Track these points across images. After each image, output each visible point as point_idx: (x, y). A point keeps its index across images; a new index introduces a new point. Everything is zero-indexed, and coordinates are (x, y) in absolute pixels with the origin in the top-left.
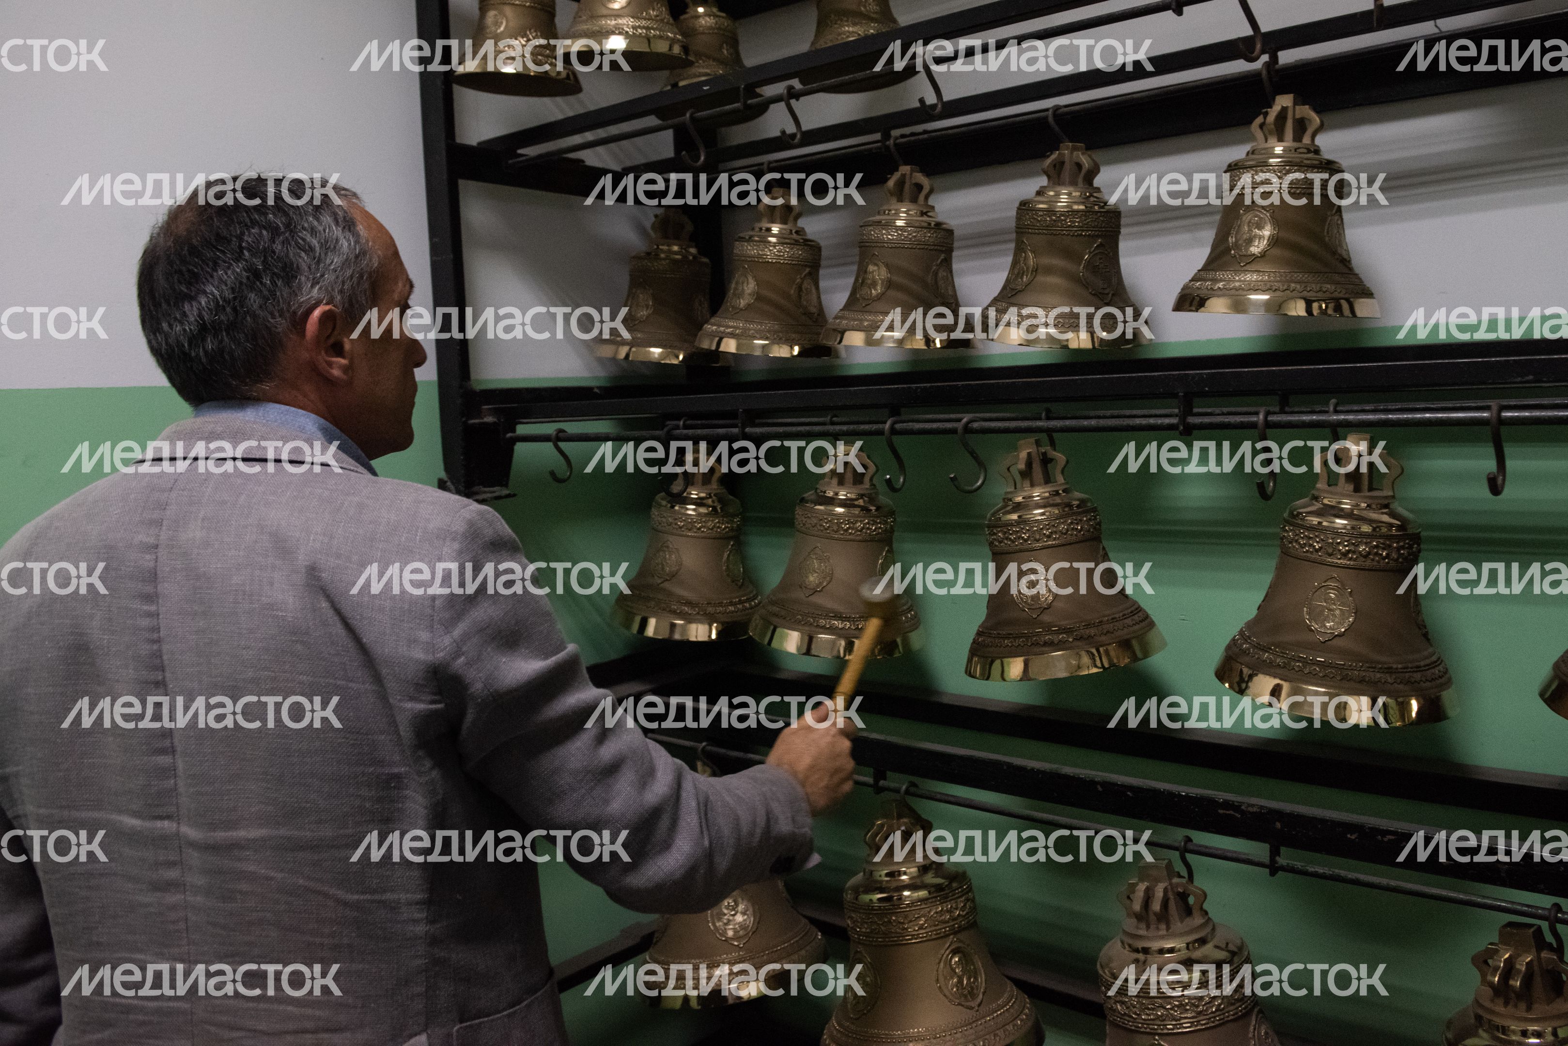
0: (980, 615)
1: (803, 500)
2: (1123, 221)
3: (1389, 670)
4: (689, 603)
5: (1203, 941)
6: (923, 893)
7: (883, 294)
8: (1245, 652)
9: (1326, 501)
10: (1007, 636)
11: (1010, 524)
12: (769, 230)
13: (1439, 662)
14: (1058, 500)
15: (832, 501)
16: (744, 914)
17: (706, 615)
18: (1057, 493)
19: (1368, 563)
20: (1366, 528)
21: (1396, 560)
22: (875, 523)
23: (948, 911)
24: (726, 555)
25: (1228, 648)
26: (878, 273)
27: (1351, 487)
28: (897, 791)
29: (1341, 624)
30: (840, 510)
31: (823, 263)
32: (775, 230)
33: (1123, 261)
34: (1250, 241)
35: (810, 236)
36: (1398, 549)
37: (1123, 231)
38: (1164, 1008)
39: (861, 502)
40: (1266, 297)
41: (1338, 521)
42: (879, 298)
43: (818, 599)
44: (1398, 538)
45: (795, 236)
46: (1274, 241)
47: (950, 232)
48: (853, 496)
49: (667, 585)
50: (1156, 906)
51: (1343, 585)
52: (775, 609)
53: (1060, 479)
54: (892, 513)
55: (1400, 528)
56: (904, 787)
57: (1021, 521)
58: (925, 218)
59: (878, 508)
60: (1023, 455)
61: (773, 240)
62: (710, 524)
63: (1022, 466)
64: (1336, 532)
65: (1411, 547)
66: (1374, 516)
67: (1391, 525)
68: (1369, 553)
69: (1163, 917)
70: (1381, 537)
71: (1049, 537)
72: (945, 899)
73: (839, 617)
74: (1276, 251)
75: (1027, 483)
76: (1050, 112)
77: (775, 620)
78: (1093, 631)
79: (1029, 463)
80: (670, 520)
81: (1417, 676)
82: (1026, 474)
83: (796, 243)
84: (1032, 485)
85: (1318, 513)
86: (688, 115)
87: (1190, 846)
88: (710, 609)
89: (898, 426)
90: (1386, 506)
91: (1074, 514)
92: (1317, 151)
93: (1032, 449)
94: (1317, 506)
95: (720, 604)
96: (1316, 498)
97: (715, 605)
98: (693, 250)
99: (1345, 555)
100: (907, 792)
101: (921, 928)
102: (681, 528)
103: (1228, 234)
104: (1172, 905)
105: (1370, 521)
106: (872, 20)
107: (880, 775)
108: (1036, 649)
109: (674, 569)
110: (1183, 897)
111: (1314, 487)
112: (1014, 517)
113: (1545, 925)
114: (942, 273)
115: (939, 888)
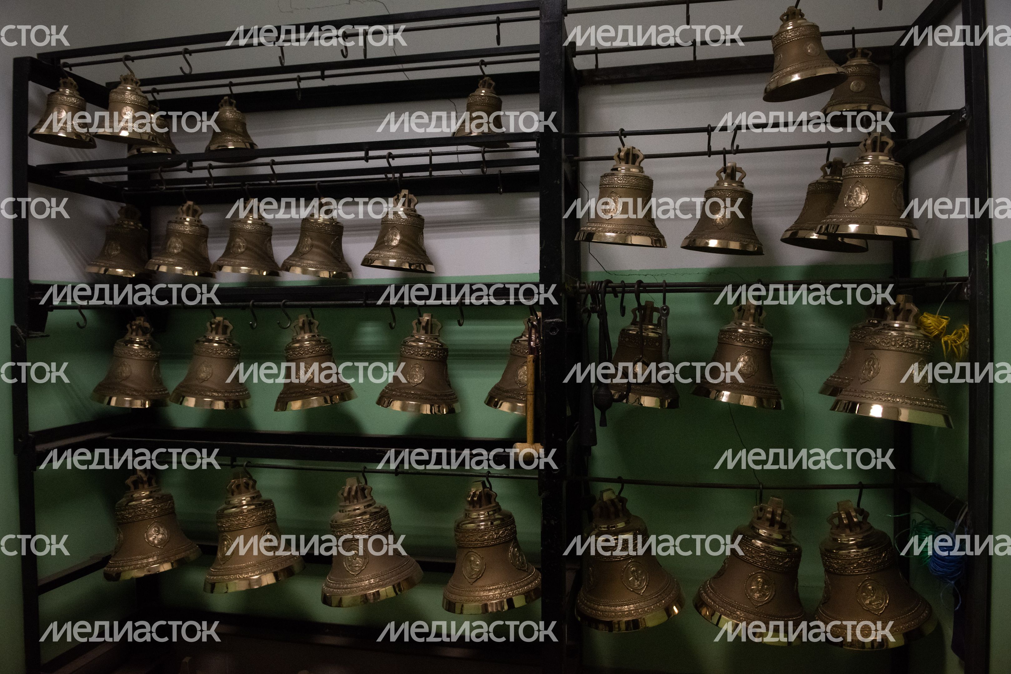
0: (282, 388)
1: (198, 341)
2: (344, 229)
3: (436, 395)
4: (135, 390)
5: (369, 506)
6: (253, 507)
7: (244, 252)
8: (387, 393)
9: (417, 337)
10: (293, 393)
11: (296, 348)
12: (185, 219)
13: (454, 394)
14: (315, 339)
15: (212, 341)
16: (162, 534)
17: (144, 396)
18: (314, 336)
19: (429, 358)
20: (429, 346)
21: (439, 357)
22: (233, 351)
23: (265, 514)
24: (153, 369)
25: (381, 394)
26: (240, 242)
27: (424, 332)
28: (242, 466)
29: (419, 380)
30: (216, 345)
31: (209, 235)
32: (188, 219)
33: (343, 245)
34: (392, 241)
35: (204, 223)
36: (440, 353)
37: (344, 233)
38: (356, 529)
39: (225, 342)
40: (395, 261)
41: (420, 343)
42: (242, 253)
43: (205, 384)
44: (440, 350)
45: (196, 223)
46: (401, 241)
47: (271, 228)
48: (222, 339)
49: (123, 382)
50: (353, 493)
51: (421, 366)
52: (184, 389)
53: (316, 331)
54: (239, 347)
55: (440, 346)
56: (245, 463)
57: (301, 347)
58: (260, 221)
59: (233, 345)
60: (301, 320)
61: (186, 223)
62: (147, 354)
63: (301, 325)
64: (419, 347)
65: (444, 353)
66: (432, 342)
67: (438, 345)
68: (429, 355)
69: (355, 496)
70: (434, 349)
71: (312, 353)
72: (263, 509)
73: (215, 391)
74: (401, 245)
75: (303, 332)
76: (316, 184)
77: (184, 394)
78: (329, 389)
79: (304, 324)
80: (126, 351)
81: (445, 398)
82: (302, 328)
83: (197, 226)
84: (305, 333)
85: (414, 341)
86: (159, 169)
87: (366, 470)
88: (146, 393)
89: (255, 303)
90: (436, 339)
91: (322, 344)
92: (415, 211)
93: (305, 319)
94: (413, 339)
95: (152, 391)
96: (413, 336)
97: (149, 392)
98: (140, 225)
99: (421, 355)
100: (247, 466)
101: (253, 521)
102: (132, 355)
103: (384, 237)
104: (359, 493)
105: (430, 344)
106: (240, 135)
107: (234, 460)
108: (306, 397)
109: (128, 375)
110: (363, 490)
111: (412, 333)
112: (297, 345)
113: (485, 479)
114: (268, 245)
115: (260, 505)
